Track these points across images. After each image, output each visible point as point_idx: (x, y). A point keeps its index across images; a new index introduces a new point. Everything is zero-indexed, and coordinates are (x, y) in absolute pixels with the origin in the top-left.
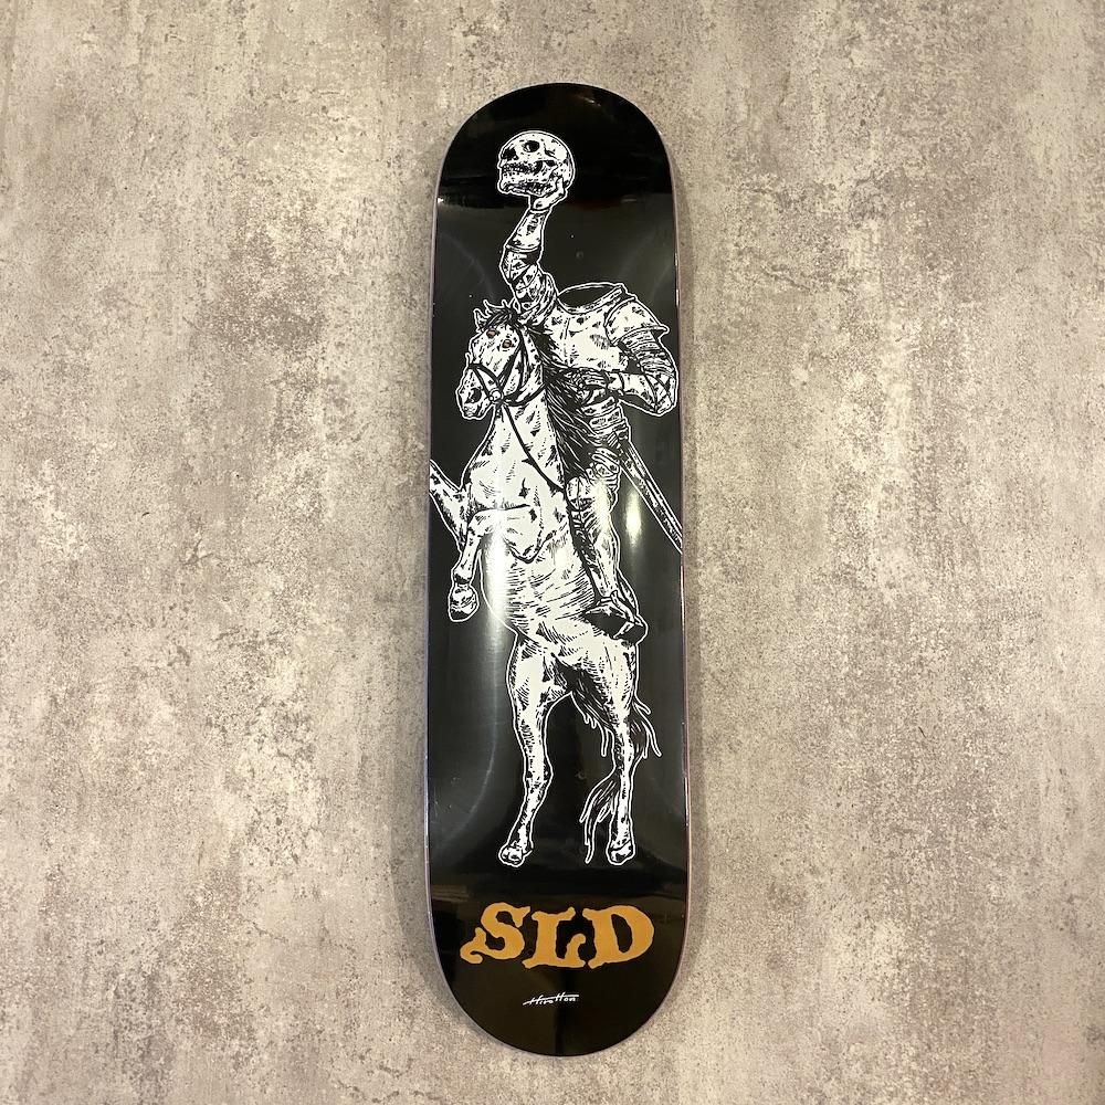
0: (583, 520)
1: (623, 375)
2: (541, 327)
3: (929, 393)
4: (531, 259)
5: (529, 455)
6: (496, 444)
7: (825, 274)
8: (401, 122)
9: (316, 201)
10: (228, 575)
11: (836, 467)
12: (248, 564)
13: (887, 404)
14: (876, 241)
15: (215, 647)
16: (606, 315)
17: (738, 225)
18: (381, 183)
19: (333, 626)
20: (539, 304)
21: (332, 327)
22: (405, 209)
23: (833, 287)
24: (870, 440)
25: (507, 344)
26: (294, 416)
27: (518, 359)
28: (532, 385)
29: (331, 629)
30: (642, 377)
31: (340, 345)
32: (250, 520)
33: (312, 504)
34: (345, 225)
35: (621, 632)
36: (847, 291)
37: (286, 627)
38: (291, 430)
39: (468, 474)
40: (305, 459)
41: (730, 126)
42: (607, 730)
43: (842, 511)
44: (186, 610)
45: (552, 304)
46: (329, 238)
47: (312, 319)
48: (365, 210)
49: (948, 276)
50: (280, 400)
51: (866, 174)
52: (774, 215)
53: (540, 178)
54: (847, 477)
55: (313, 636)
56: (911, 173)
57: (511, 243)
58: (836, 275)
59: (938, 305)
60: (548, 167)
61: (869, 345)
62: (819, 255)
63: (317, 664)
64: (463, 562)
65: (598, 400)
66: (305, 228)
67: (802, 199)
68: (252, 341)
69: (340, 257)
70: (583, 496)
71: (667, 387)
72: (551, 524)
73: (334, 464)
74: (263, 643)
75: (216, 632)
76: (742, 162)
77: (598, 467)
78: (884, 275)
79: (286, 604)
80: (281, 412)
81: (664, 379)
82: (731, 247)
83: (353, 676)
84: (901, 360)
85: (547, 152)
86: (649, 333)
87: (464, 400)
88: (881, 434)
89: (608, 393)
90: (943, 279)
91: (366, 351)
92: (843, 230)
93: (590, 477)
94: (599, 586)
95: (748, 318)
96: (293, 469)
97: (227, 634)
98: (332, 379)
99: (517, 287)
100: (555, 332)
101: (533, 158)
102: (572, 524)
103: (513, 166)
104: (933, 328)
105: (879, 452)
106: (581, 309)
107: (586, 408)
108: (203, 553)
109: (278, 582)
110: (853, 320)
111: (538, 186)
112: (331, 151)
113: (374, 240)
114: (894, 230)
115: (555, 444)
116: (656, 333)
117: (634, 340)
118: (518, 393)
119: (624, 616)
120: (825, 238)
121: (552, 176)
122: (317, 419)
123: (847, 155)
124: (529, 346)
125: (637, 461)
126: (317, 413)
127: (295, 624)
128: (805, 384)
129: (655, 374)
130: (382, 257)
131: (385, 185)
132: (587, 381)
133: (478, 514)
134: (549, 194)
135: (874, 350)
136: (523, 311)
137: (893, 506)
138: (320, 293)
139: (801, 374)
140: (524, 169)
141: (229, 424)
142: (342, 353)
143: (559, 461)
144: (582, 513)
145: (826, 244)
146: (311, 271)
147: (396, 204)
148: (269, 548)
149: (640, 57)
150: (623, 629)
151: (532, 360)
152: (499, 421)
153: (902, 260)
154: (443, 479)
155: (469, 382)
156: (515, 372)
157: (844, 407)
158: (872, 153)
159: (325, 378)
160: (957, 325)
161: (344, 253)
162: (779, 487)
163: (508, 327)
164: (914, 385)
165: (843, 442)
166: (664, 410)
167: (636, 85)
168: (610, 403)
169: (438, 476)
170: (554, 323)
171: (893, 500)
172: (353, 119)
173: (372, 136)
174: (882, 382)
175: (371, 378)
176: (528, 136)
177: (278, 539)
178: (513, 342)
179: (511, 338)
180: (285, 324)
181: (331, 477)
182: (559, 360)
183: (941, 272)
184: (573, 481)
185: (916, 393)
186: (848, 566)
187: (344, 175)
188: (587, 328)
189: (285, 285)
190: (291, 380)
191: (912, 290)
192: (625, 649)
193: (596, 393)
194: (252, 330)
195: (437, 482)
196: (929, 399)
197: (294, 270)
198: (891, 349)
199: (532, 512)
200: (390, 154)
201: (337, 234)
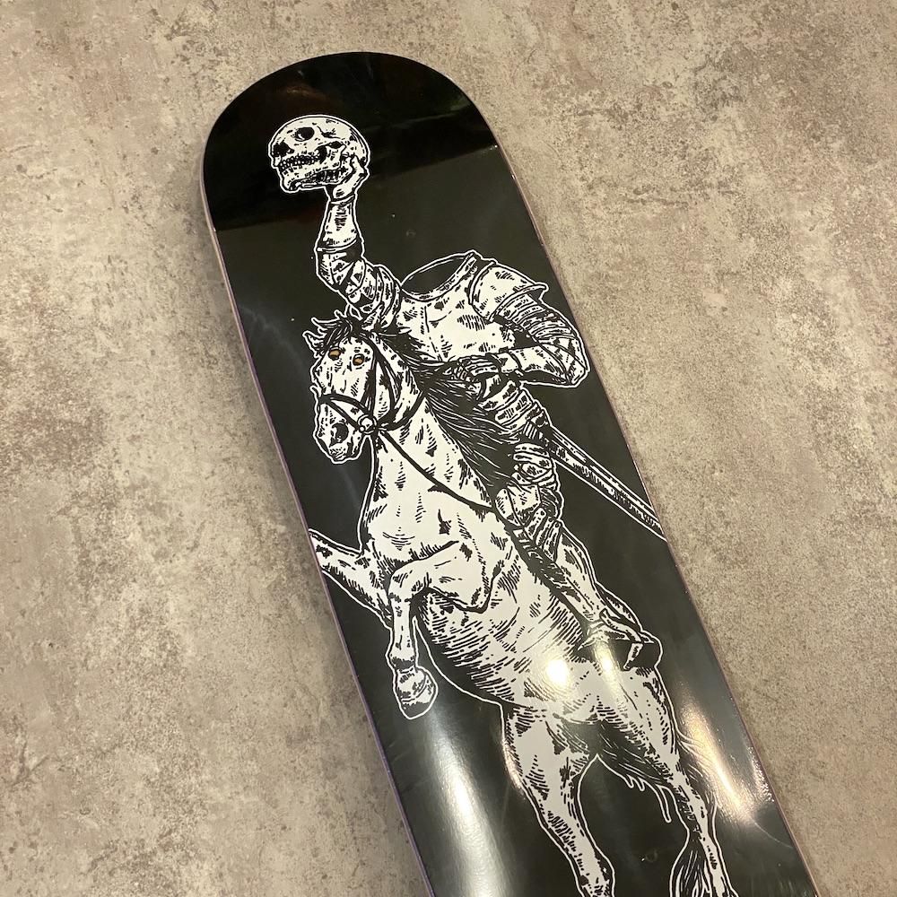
0: (531, 537)
1: (514, 352)
2: (394, 327)
3: (872, 276)
4: (352, 254)
5: (434, 481)
6: (388, 480)
7: (699, 181)
8: (125, 157)
9: (46, 278)
10: (79, 779)
11: (801, 392)
12: (101, 754)
13: (829, 303)
14: (741, 128)
15: (90, 881)
16: (467, 290)
17: (575, 157)
18: (123, 233)
19: (242, 797)
20: (382, 303)
21: (117, 420)
22: (165, 255)
23: (713, 193)
24: (828, 349)
25: (358, 360)
26: (103, 545)
27: (379, 372)
28: (408, 397)
29: (241, 803)
30: (538, 348)
31: (134, 438)
32: (85, 696)
33: (162, 647)
34: (95, 295)
35: (630, 658)
36: (732, 193)
37: (179, 820)
38: (104, 563)
39: (364, 530)
40: (134, 594)
41: (524, 53)
42: (660, 787)
43: (829, 441)
44: (33, 845)
45: (397, 297)
46: (78, 316)
47: (88, 419)
48: (114, 270)
49: (840, 142)
50: (77, 531)
51: (700, 60)
52: (614, 134)
53: (329, 164)
54: (819, 399)
55: (219, 820)
56: (752, 43)
57: (322, 244)
58: (712, 179)
59: (843, 176)
60: (333, 150)
61: (782, 244)
62: (682, 163)
63: (237, 856)
64: (397, 641)
65: (495, 389)
66: (42, 313)
67: (639, 107)
68: (17, 470)
69: (100, 335)
70: (520, 508)
71: (571, 351)
72: (493, 555)
73: (175, 588)
74: (154, 853)
75: (84, 860)
76: (552, 88)
77: (525, 467)
78: (767, 163)
79: (170, 789)
80: (83, 545)
81: (564, 343)
82: (577, 183)
83: (291, 854)
84: (824, 250)
85: (327, 135)
86: (526, 297)
87: (328, 442)
88: (838, 339)
89: (505, 378)
90: (836, 146)
91: (171, 436)
92: (699, 127)
93: (520, 482)
94: (581, 611)
95: (628, 256)
96: (123, 611)
97: (102, 858)
98: (136, 483)
99: (348, 291)
100: (414, 328)
101: (312, 146)
102: (518, 546)
103: (292, 161)
104: (847, 204)
105: (844, 360)
106: (436, 293)
107: (485, 403)
108: (35, 761)
109: (149, 765)
110: (752, 221)
111: (330, 173)
112: (46, 215)
113: (138, 302)
114: (756, 110)
115: (461, 457)
116: (535, 295)
117: (512, 308)
118: (393, 412)
119: (626, 638)
120: (682, 142)
121: (343, 158)
122: (134, 538)
123: (671, 46)
124: (387, 354)
125: (569, 447)
126: (130, 531)
127: (191, 811)
128: (724, 309)
129: (551, 341)
130: (154, 319)
131: (129, 235)
132: (473, 372)
133: (396, 574)
134: (348, 178)
135: (788, 248)
136: (365, 316)
137: (886, 416)
138: (89, 386)
139: (715, 300)
140: (305, 160)
141: (18, 582)
142: (141, 447)
143: (475, 476)
144: (527, 529)
145: (686, 148)
146: (66, 362)
147: (151, 253)
148: (122, 724)
149: (390, 8)
150: (631, 653)
151: (397, 368)
152: (381, 451)
153: (779, 140)
154: (335, 547)
155: (326, 421)
156: (380, 389)
157: (781, 322)
158: (699, 36)
159: (127, 484)
160: (871, 191)
161: (102, 328)
162: (744, 437)
163: (353, 339)
164: (851, 272)
165: (796, 361)
166: (579, 378)
167: (396, 38)
168: (511, 389)
169: (326, 546)
170: (408, 318)
171: (882, 409)
172: (62, 170)
173: (93, 183)
174: (813, 280)
175: (187, 466)
176: (296, 125)
177: (131, 707)
178: (366, 355)
179: (362, 352)
180: (55, 436)
181: (175, 605)
182: (430, 359)
183: (829, 139)
184: (502, 494)
185: (857, 280)
186: (864, 503)
187: (72, 237)
188: (451, 312)
189: (38, 388)
190: (83, 502)
191: (804, 170)
192: (643, 679)
193: (490, 382)
194: (12, 456)
195: (327, 554)
196: (875, 282)
197: (44, 368)
198: (808, 240)
199: (464, 548)
200: (123, 197)
201: (86, 308)
